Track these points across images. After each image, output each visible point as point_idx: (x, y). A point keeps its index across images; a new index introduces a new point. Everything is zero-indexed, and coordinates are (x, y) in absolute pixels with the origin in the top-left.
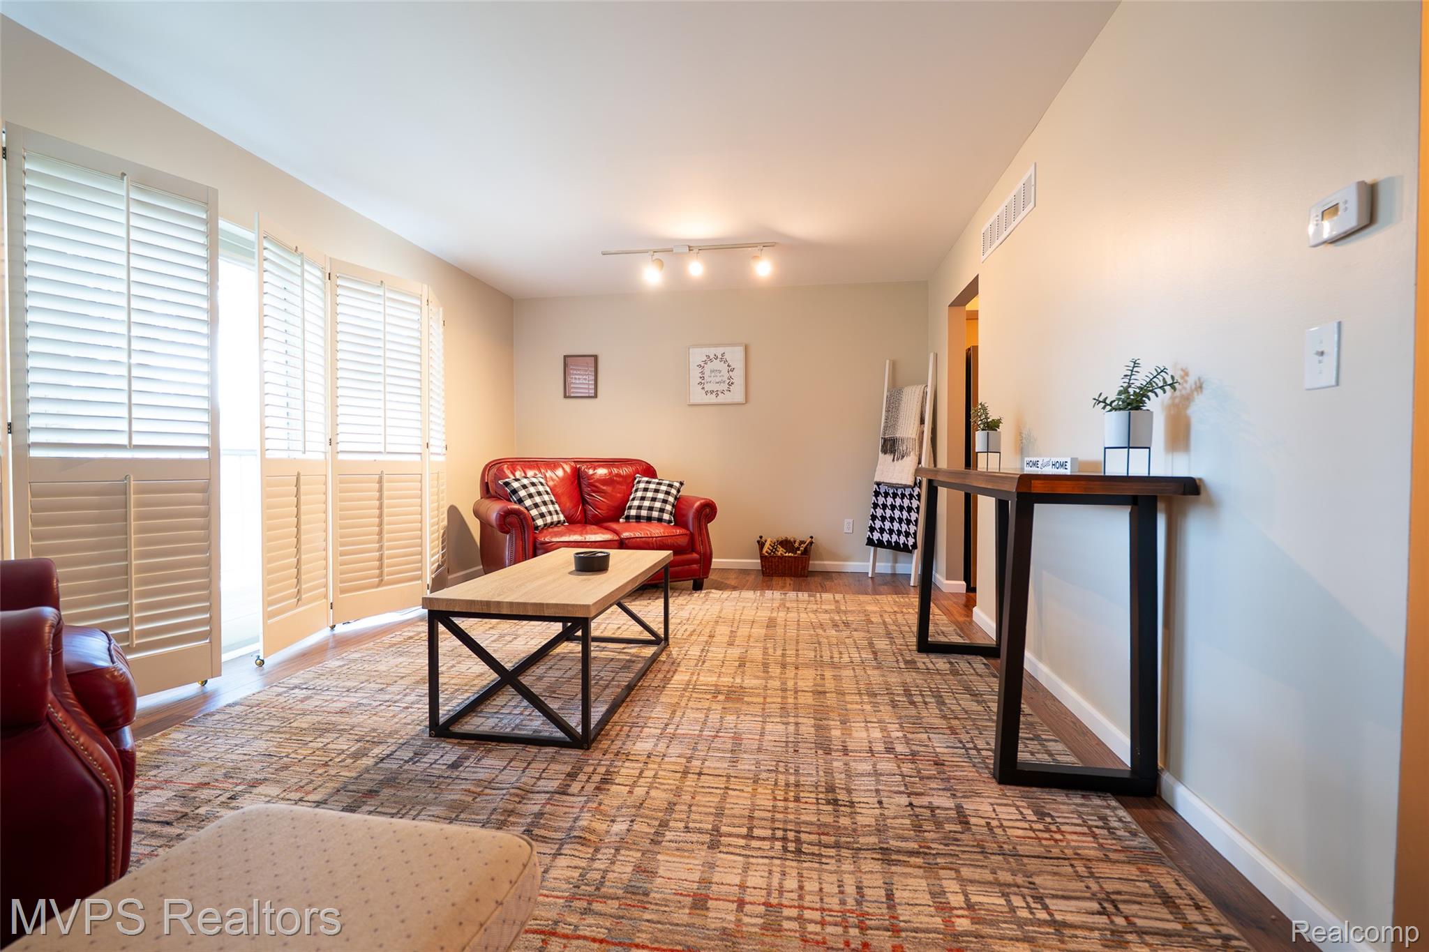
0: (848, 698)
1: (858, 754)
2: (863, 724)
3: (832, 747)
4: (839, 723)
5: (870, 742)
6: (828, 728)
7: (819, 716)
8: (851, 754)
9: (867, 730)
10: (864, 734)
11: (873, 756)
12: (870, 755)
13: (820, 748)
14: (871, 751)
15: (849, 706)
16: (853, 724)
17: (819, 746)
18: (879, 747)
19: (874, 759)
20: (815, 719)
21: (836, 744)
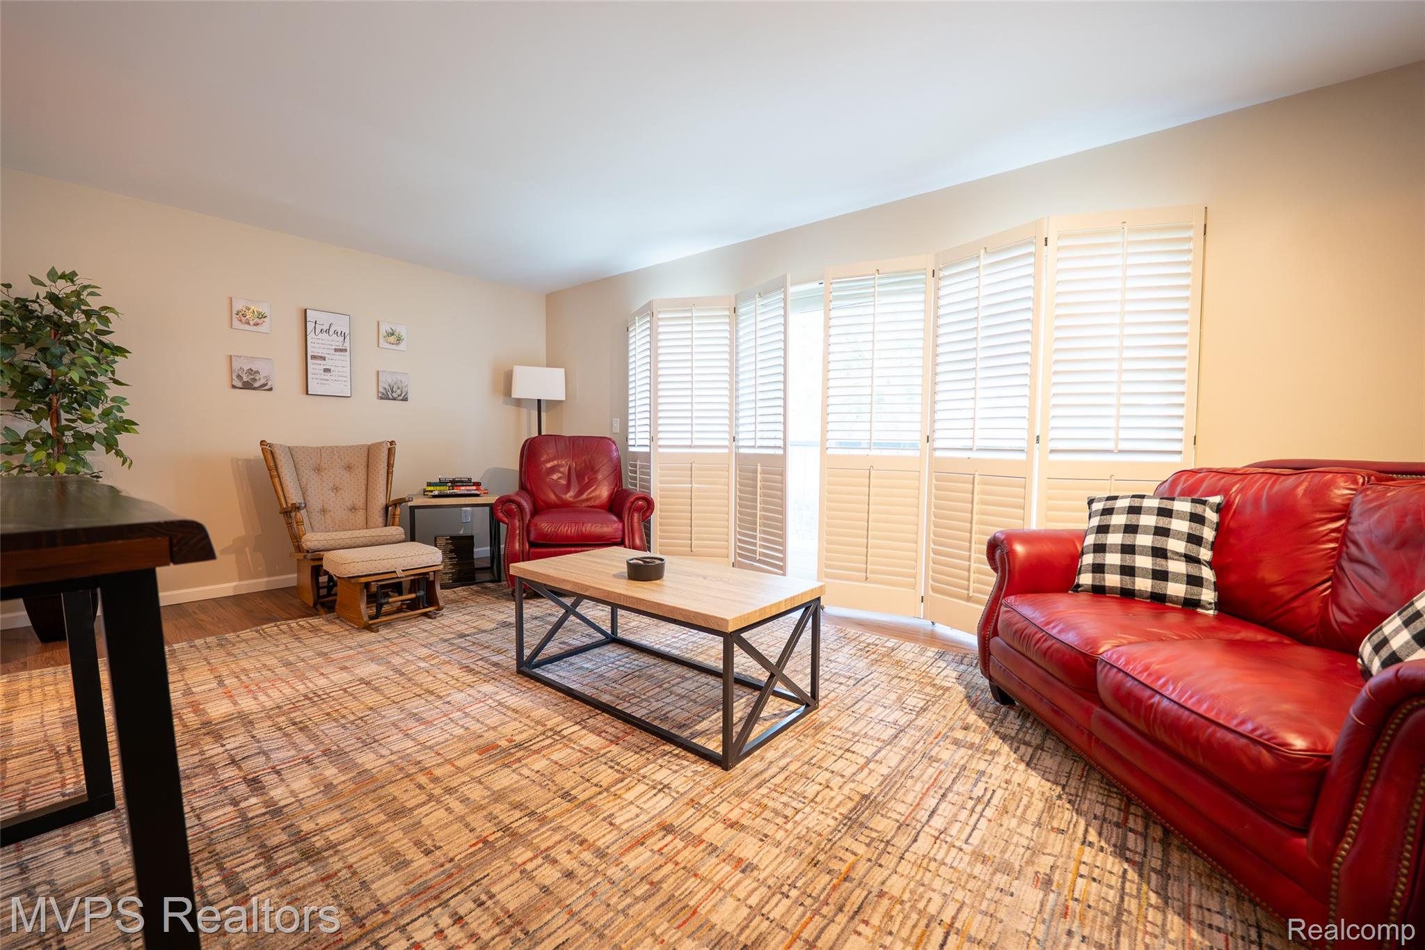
0: (346, 830)
1: (292, 764)
2: (301, 796)
3: (325, 758)
4: (335, 782)
5: (282, 780)
6: (344, 770)
7: (364, 776)
8: (301, 760)
9: (292, 792)
10: (295, 786)
11: (273, 768)
12: (278, 768)
13: (335, 752)
14: (278, 773)
15: (336, 815)
16: (316, 790)
17: (341, 753)
18: (269, 779)
19: (271, 764)
20: (366, 771)
21: (321, 762)
